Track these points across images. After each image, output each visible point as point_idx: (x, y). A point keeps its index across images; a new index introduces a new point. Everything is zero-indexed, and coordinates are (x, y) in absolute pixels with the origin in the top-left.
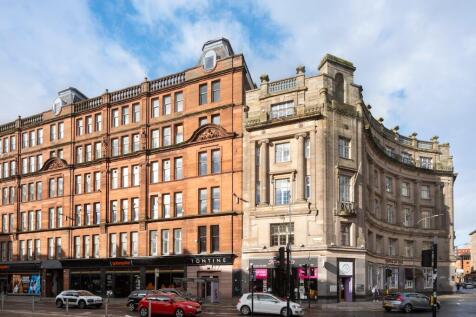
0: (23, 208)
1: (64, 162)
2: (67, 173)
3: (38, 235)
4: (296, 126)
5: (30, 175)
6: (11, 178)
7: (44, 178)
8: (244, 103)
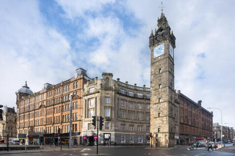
0: (36, 119)
1: (44, 106)
2: (45, 109)
3: (39, 127)
4: (94, 95)
5: (37, 109)
6: (33, 110)
7: (40, 110)
8: (83, 88)
